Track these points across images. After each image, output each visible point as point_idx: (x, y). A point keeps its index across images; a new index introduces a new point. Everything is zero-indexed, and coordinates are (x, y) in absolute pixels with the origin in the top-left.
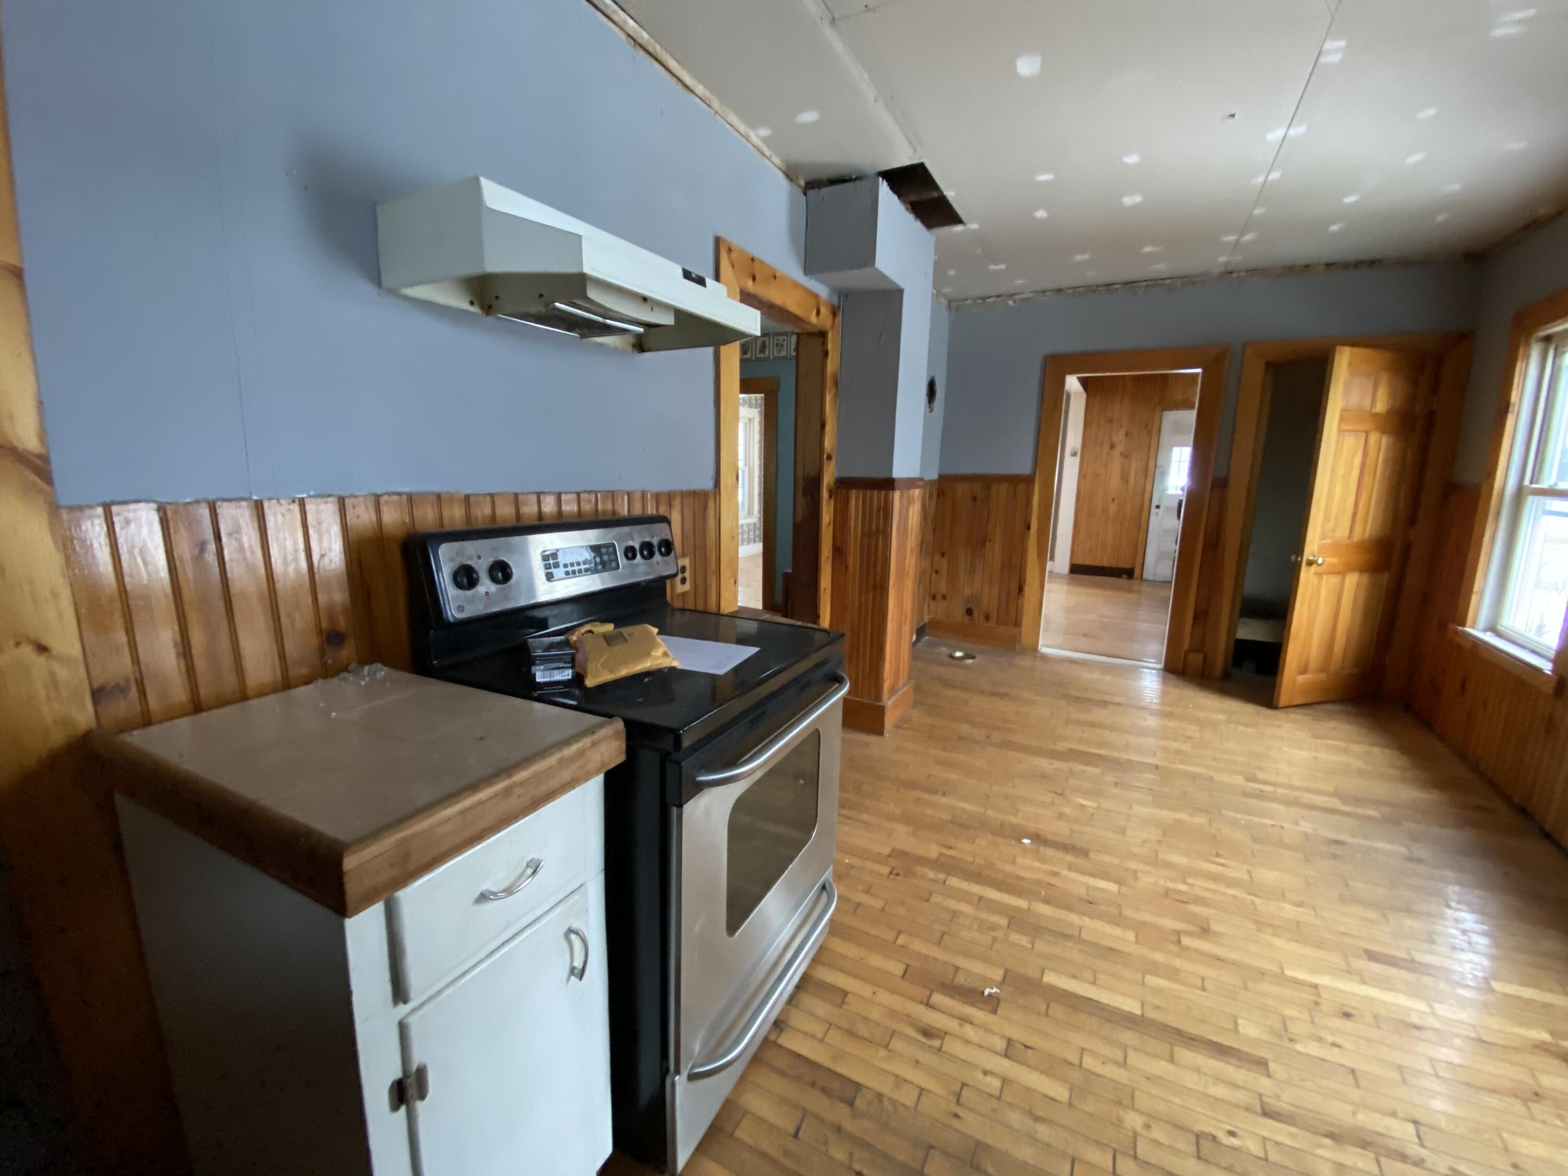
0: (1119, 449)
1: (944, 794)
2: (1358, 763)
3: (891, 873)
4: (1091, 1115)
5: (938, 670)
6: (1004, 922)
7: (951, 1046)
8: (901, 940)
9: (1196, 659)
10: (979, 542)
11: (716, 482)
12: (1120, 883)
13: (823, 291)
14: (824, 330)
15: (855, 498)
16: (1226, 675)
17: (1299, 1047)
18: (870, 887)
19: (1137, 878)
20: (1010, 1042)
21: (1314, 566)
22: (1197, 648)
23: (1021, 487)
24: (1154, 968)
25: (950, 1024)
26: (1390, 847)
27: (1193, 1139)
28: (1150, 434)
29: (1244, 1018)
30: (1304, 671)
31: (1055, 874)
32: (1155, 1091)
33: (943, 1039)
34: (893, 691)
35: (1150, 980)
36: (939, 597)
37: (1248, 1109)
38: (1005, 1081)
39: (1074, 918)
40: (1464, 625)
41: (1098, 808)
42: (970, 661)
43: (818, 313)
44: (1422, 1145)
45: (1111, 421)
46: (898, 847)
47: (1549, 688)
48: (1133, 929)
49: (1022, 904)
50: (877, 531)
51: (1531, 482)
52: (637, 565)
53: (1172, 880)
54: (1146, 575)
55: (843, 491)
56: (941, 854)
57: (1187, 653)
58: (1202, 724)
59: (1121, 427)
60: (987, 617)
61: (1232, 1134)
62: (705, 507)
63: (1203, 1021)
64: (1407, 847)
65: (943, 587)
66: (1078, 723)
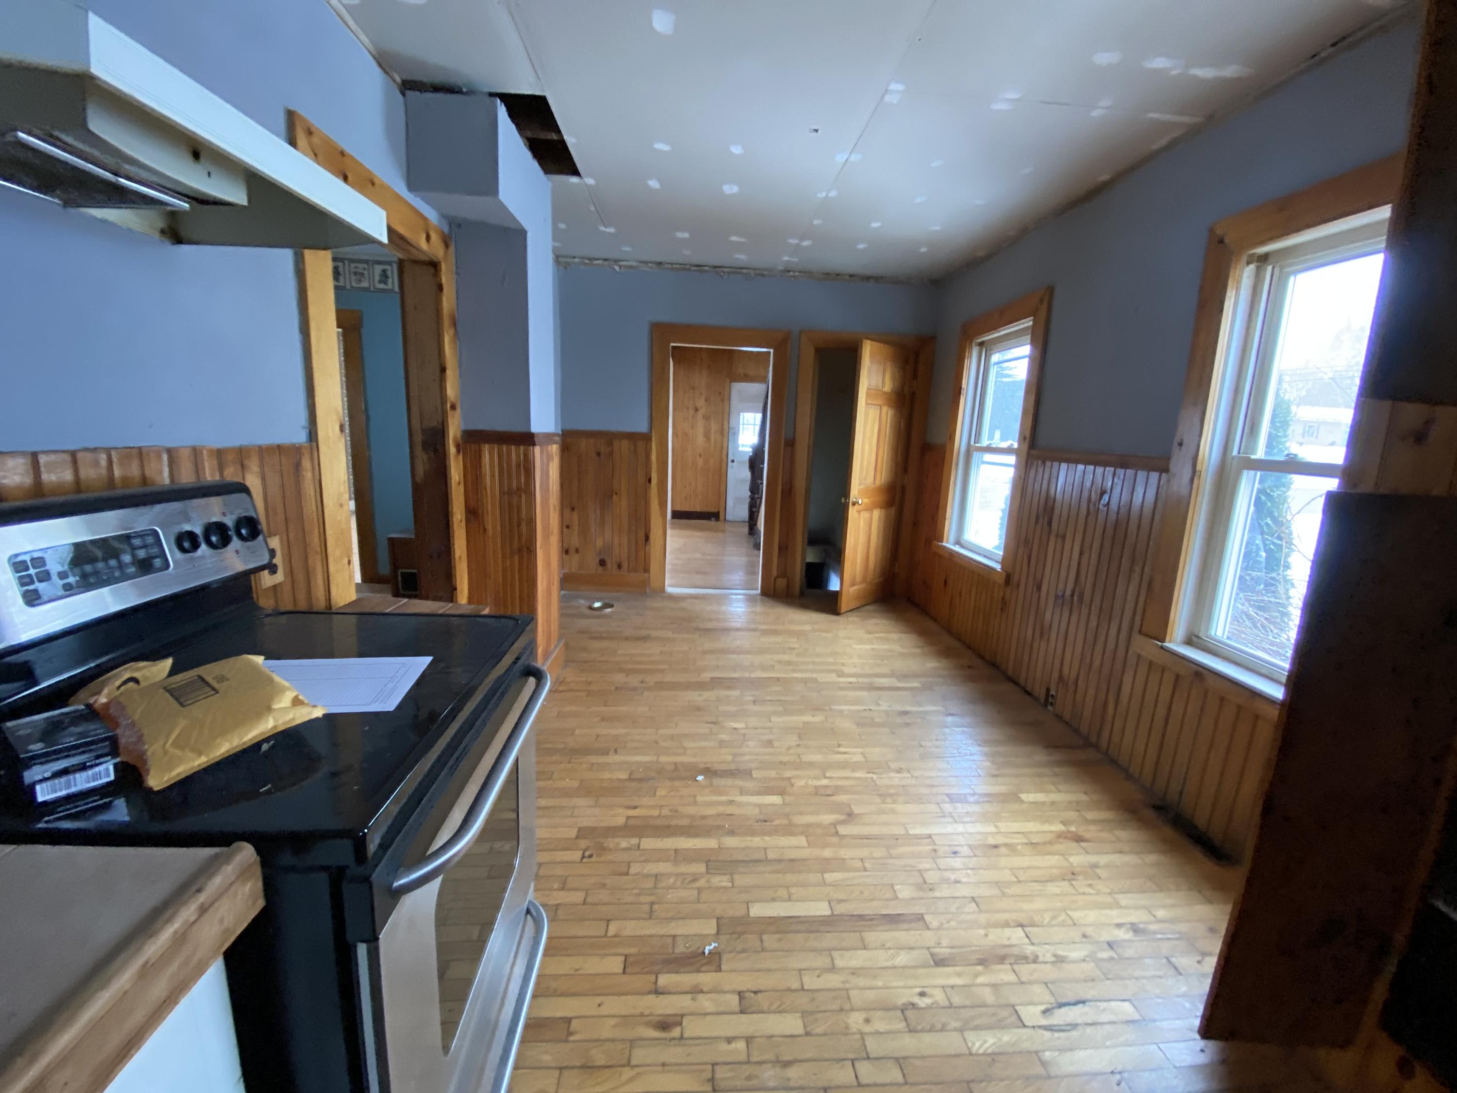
0: (702, 411)
1: (616, 751)
2: (897, 648)
3: (583, 857)
4: (825, 1034)
5: (583, 623)
6: (701, 868)
7: (692, 1028)
8: (613, 929)
9: (782, 583)
10: (607, 496)
11: (310, 432)
12: (782, 793)
13: (431, 215)
14: (435, 260)
15: (488, 455)
16: (802, 594)
17: (937, 894)
18: (564, 883)
19: (792, 785)
20: (741, 994)
21: (857, 505)
22: (783, 574)
23: (641, 444)
24: (826, 865)
25: (683, 1003)
26: (934, 708)
27: (899, 1013)
28: (723, 400)
29: (897, 884)
30: (853, 584)
31: (731, 802)
32: (862, 982)
33: (680, 1024)
34: (547, 655)
35: (830, 877)
36: (572, 550)
37: (924, 966)
38: (749, 1040)
39: (756, 841)
40: (942, 541)
41: (747, 728)
42: (609, 610)
43: (428, 238)
44: (1033, 944)
45: (693, 388)
46: (585, 824)
47: (1001, 580)
48: (802, 833)
49: (711, 843)
50: (519, 489)
51: (975, 443)
52: (203, 557)
53: (816, 778)
54: (728, 517)
55: (473, 446)
56: (628, 818)
57: (775, 579)
58: (799, 634)
59: (701, 394)
60: (620, 566)
61: (922, 994)
62: (298, 466)
63: (872, 900)
64: (943, 706)
65: (575, 541)
66: (712, 652)
